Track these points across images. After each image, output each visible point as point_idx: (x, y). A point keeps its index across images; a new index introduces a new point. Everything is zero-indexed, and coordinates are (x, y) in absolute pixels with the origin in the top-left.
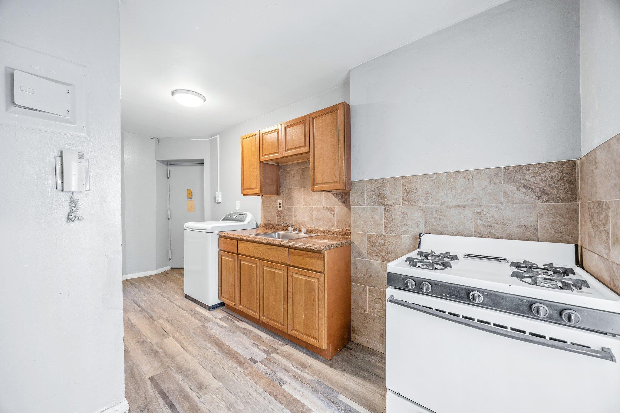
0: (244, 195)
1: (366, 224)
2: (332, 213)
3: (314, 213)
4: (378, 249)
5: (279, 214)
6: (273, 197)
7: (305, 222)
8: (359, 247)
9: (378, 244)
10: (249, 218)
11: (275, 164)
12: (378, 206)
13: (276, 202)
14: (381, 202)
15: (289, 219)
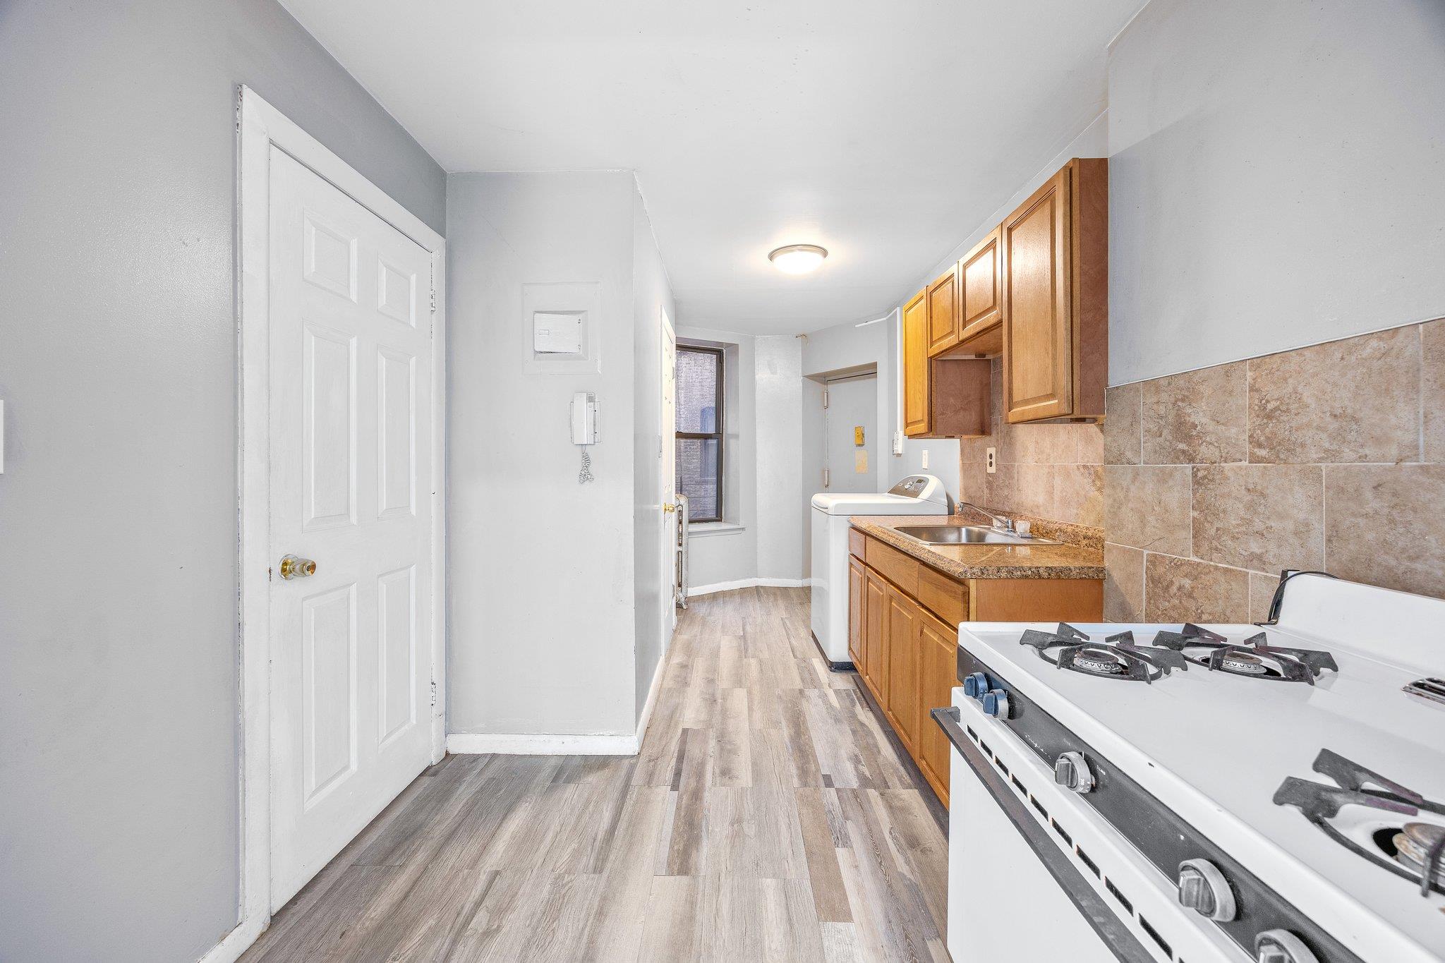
0: (911, 437)
1: (1143, 522)
2: (1098, 483)
3: (1058, 481)
4: (1174, 607)
5: (991, 482)
6: (980, 441)
7: (1038, 507)
8: (1122, 589)
9: (1174, 589)
10: (933, 485)
11: (973, 357)
12: (1175, 463)
13: (984, 451)
14: (1183, 452)
15: (1007, 496)
